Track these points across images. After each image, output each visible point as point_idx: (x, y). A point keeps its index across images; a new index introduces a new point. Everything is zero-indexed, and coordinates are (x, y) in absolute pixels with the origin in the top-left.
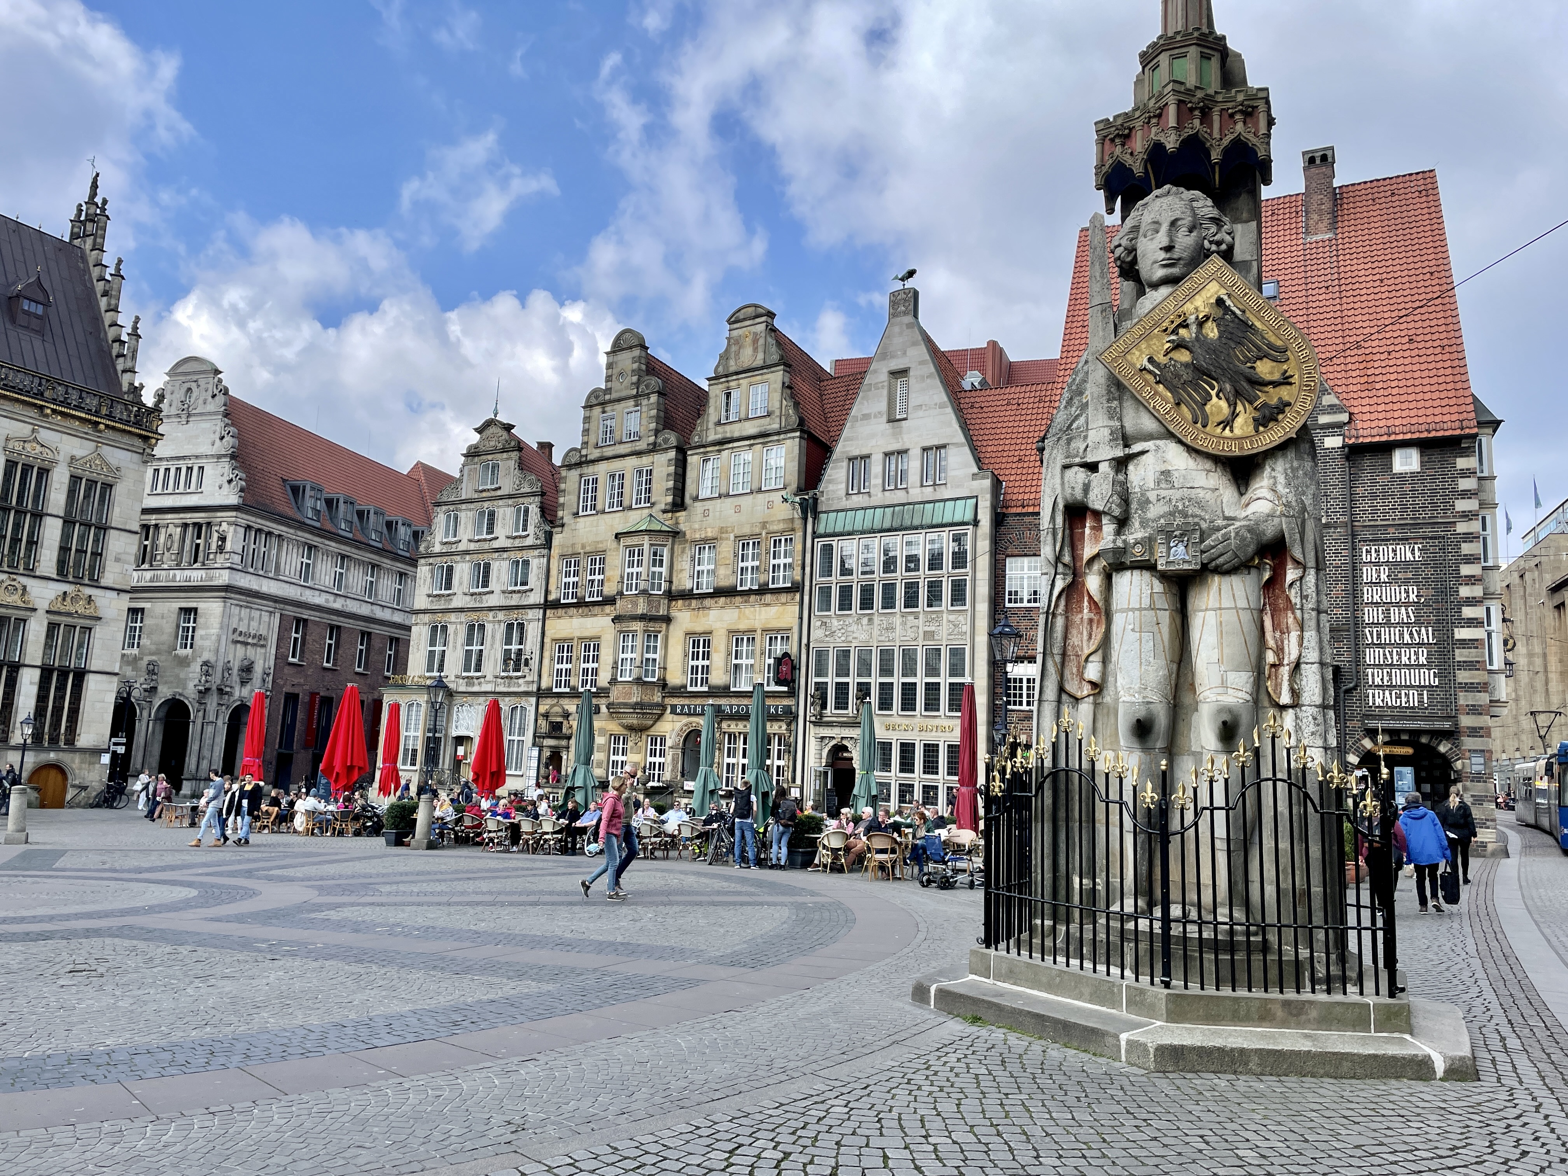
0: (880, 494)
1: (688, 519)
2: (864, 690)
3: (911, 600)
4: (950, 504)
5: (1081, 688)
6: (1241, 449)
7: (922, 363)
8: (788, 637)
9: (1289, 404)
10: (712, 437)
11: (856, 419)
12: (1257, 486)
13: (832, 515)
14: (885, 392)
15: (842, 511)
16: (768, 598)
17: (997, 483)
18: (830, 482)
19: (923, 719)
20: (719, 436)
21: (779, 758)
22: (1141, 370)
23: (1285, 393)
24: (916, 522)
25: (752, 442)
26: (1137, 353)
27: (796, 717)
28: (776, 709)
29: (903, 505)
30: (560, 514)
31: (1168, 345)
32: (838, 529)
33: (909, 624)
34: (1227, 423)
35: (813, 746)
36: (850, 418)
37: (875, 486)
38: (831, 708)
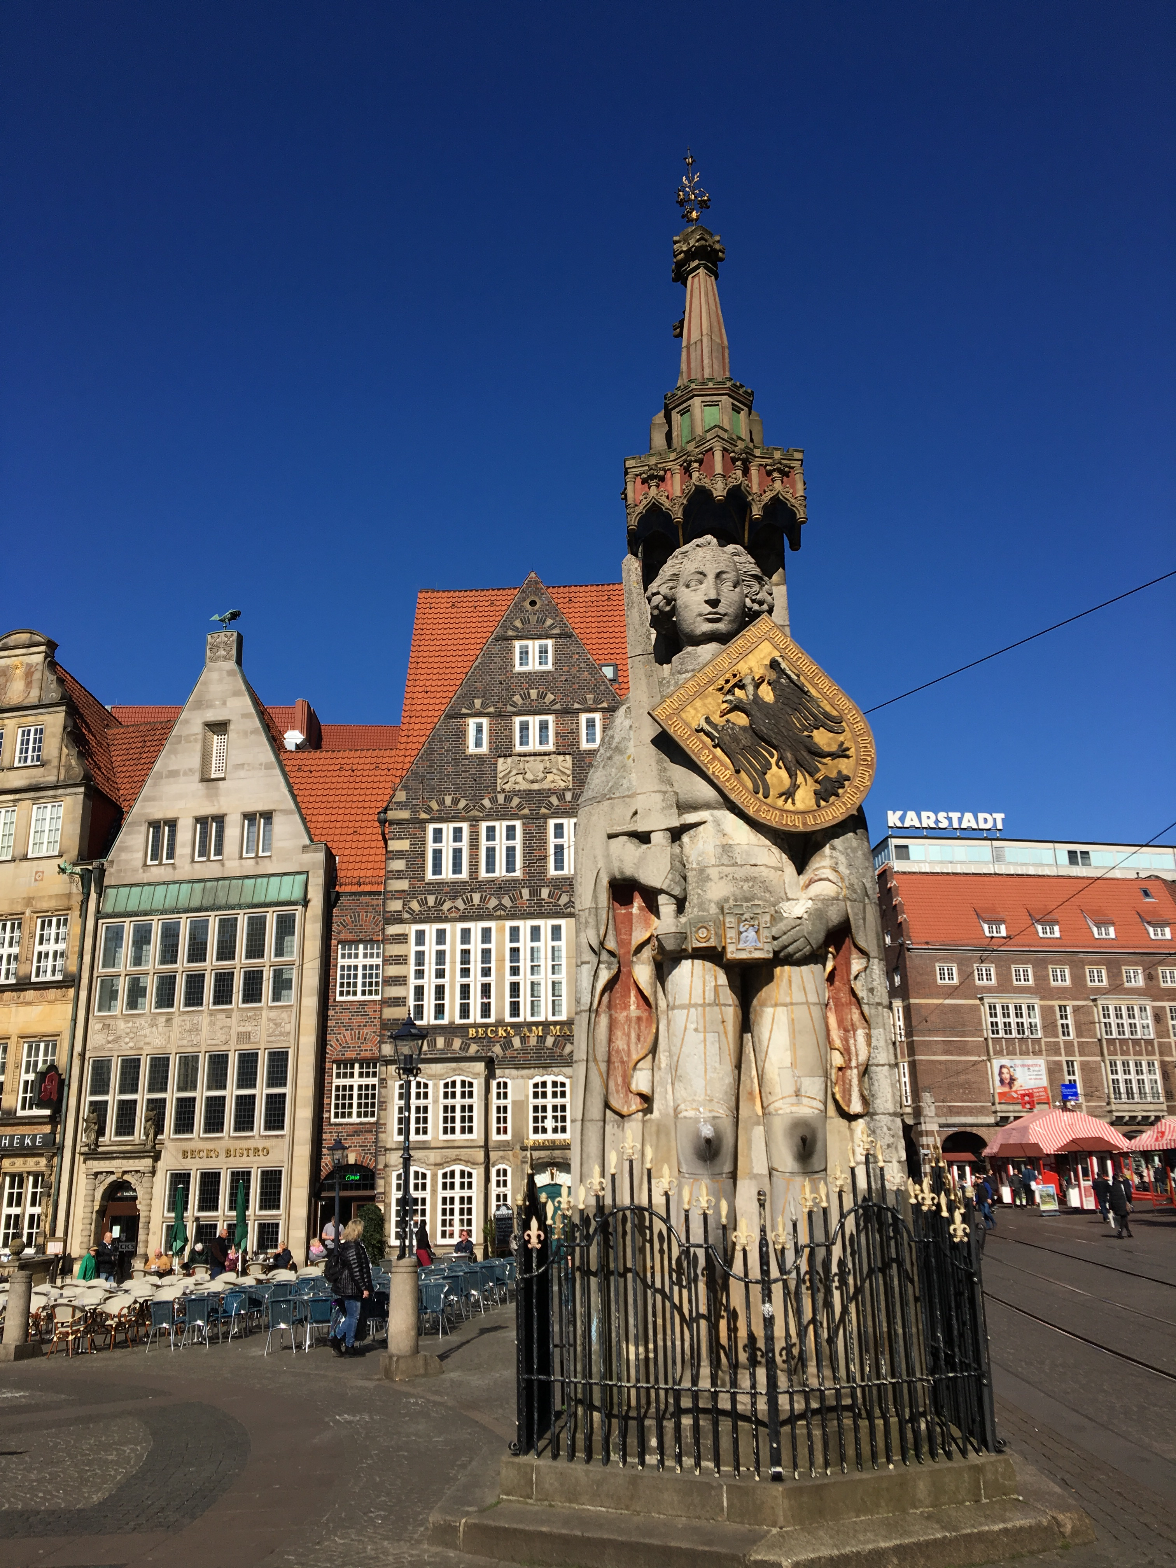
0: (187, 867)
2: (157, 1108)
3: (223, 995)
4: (274, 880)
5: (627, 1102)
6: (805, 824)
7: (245, 716)
8: (54, 1046)
9: (848, 779)
11: (160, 776)
12: (817, 865)
13: (124, 891)
14: (198, 747)
15: (138, 885)
16: (30, 994)
17: (330, 858)
18: (122, 849)
19: (232, 1142)
21: (33, 1204)
22: (697, 731)
23: (844, 766)
24: (233, 900)
25: (18, 796)
26: (693, 712)
27: (61, 1148)
28: (34, 1140)
29: (217, 880)
31: (725, 705)
32: (132, 906)
33: (219, 1024)
34: (789, 794)
35: (82, 1184)
36: (152, 774)
37: (182, 856)
38: (110, 1134)
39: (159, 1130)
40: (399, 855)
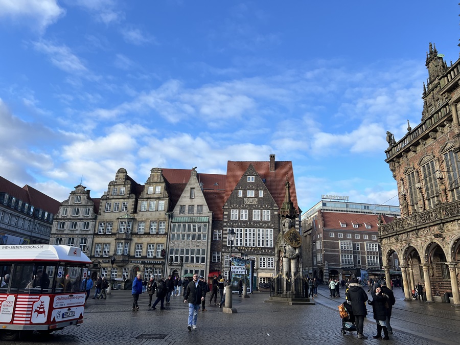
1: (137, 216)
2: (182, 258)
3: (194, 238)
4: (203, 218)
6: (295, 247)
7: (198, 187)
8: (164, 245)
10: (145, 197)
13: (176, 218)
14: (189, 192)
16: (158, 236)
17: (213, 214)
18: (175, 210)
19: (195, 264)
20: (147, 197)
24: (196, 221)
25: (156, 199)
27: (165, 264)
28: (160, 262)
29: (193, 217)
30: (100, 211)
32: (177, 221)
35: (169, 271)
36: (181, 196)
37: (186, 212)
38: (174, 262)
39: (183, 262)
40: (226, 215)
